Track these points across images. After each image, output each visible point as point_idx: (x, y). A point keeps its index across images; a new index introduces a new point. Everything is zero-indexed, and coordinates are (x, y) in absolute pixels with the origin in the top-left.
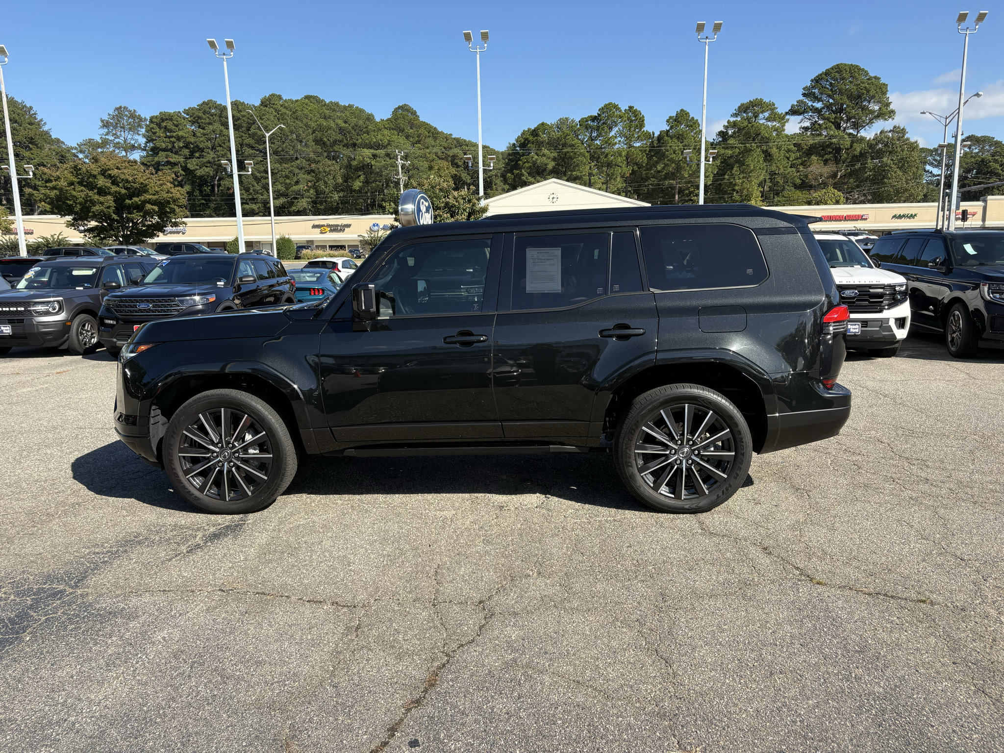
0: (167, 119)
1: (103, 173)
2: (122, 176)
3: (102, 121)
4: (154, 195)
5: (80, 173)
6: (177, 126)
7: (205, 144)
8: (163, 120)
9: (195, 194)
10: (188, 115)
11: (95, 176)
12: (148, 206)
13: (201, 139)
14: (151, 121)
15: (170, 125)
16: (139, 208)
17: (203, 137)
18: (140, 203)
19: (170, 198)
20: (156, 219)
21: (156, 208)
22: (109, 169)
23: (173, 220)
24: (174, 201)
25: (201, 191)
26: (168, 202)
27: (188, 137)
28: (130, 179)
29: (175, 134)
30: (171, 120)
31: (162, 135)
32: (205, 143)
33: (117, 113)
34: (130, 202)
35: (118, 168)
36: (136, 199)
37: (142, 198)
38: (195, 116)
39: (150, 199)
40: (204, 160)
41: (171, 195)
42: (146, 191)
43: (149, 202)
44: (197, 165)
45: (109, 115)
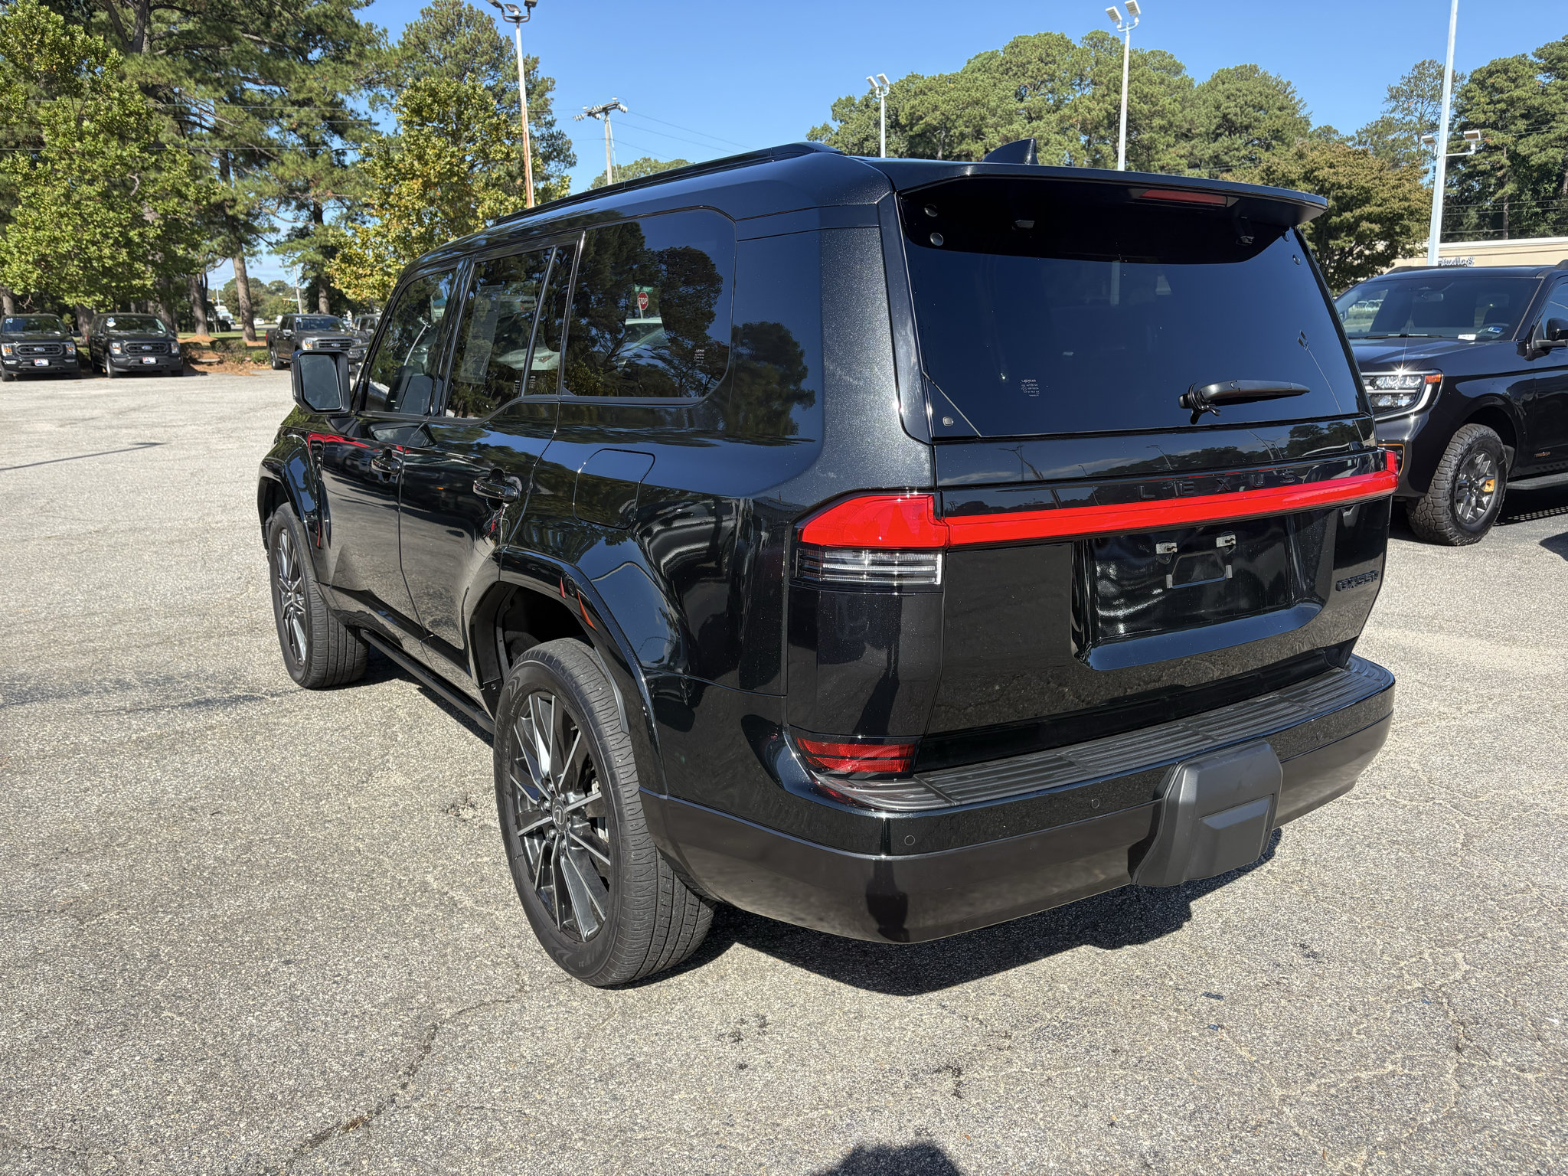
0: (1498, 71)
1: (1307, 177)
2: (1333, 179)
3: (1390, 90)
4: (1379, 206)
5: (1273, 179)
6: (1514, 81)
7: (1560, 107)
8: (1491, 74)
9: (1523, 198)
10: (1540, 57)
11: (1293, 182)
12: (1365, 225)
13: (1555, 98)
14: (1472, 80)
15: (1500, 80)
16: (1351, 228)
17: (1559, 93)
18: (1352, 220)
19: (1405, 209)
20: (1380, 246)
21: (1377, 228)
22: (1317, 169)
23: (1408, 247)
24: (1412, 213)
25: (1536, 192)
26: (1401, 217)
27: (1530, 98)
28: (1345, 182)
29: (1505, 96)
30: (1506, 71)
31: (1482, 100)
32: (1559, 103)
33: (1415, 73)
34: (1338, 220)
35: (1332, 166)
36: (1347, 215)
37: (1357, 212)
38: (1552, 57)
39: (1370, 214)
40: (1552, 136)
41: (1406, 204)
42: (1367, 201)
43: (1370, 218)
44: (1537, 146)
45: (1403, 77)
